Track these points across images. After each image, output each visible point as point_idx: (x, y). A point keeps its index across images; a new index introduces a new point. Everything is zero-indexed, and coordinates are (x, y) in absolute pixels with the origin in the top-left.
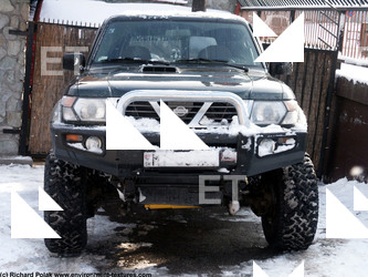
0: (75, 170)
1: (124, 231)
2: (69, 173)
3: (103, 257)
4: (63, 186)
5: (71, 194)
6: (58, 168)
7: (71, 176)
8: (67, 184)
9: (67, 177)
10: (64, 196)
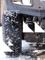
0: (16, 19)
1: (33, 45)
2: (13, 20)
3: (30, 57)
4: (11, 26)
5: (15, 29)
6: (8, 18)
7: (14, 21)
8: (12, 25)
9: (13, 22)
10: (12, 30)
